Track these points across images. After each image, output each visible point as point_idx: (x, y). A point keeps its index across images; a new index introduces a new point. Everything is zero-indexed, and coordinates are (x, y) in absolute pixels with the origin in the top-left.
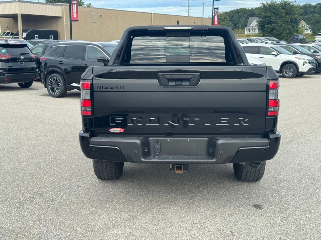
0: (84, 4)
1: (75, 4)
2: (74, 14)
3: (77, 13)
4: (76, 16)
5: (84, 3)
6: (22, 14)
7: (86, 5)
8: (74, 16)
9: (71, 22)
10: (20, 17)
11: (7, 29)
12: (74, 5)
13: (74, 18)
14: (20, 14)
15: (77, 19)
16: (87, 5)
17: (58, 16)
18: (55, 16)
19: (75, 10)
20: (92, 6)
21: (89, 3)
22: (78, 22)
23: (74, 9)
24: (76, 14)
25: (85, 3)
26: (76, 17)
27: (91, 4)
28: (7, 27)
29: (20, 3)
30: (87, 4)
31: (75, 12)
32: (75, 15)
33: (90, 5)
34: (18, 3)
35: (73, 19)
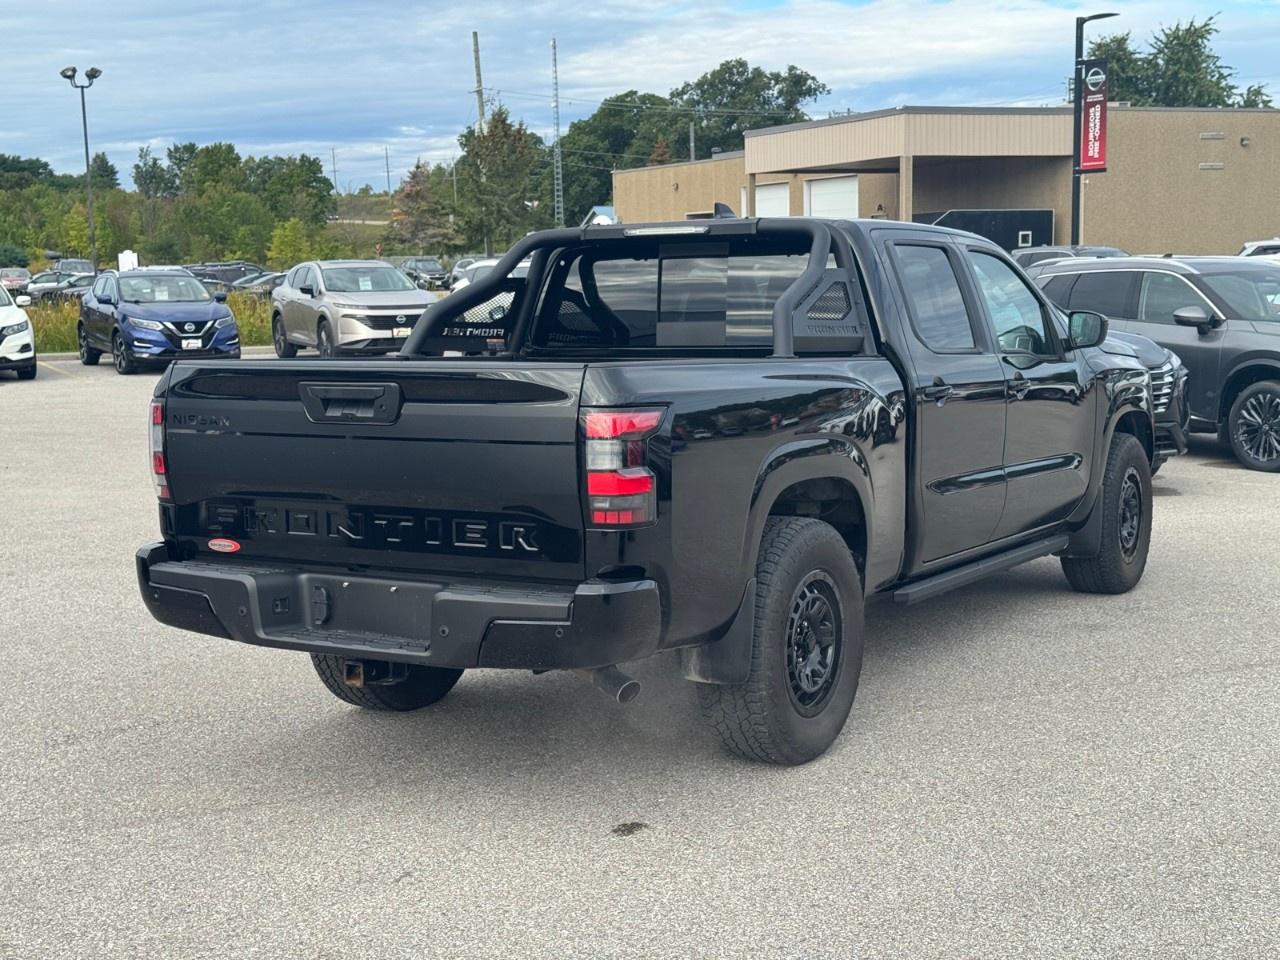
0: (1234, 91)
1: (1098, 106)
2: (1091, 143)
3: (1102, 138)
4: (1097, 150)
5: (1233, 87)
6: (914, 157)
7: (1241, 95)
8: (1090, 154)
9: (1079, 178)
10: (907, 169)
11: (881, 213)
12: (1092, 110)
13: (1092, 159)
14: (907, 158)
15: (1102, 163)
16: (1245, 96)
17: (1057, 153)
18: (1045, 154)
19: (1094, 129)
20: (1268, 99)
21: (1256, 87)
22: (1104, 173)
23: (1091, 125)
24: (1097, 144)
25: (1237, 88)
26: (1096, 156)
27: (1263, 91)
28: (880, 206)
29: (912, 116)
30: (1245, 92)
31: (1095, 138)
32: (1094, 150)
33: (1258, 92)
34: (903, 116)
35: (1084, 165)
